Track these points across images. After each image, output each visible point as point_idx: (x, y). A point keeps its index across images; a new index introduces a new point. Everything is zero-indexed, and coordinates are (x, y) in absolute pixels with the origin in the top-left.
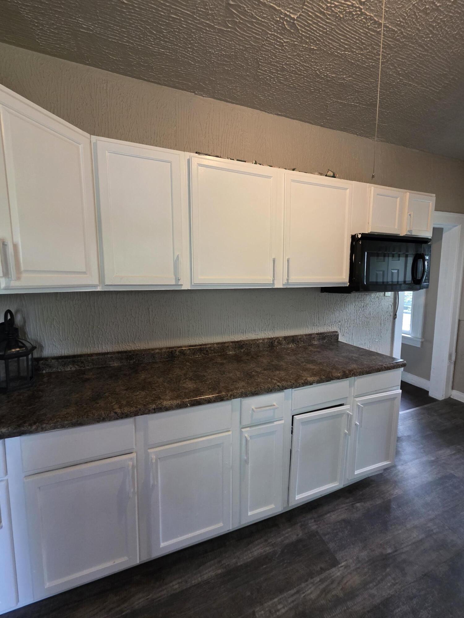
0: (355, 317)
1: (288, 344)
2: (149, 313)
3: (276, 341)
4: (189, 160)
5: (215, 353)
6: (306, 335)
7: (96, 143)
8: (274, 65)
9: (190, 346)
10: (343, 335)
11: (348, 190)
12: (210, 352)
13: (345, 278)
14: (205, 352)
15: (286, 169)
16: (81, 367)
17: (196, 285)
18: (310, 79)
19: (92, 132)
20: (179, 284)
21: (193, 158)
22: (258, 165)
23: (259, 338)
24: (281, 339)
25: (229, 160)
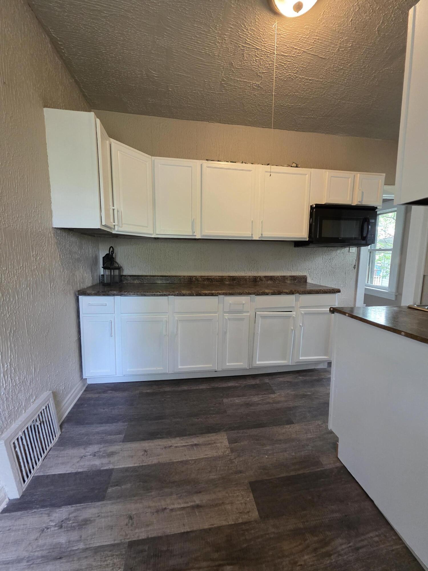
0: (323, 267)
1: (267, 281)
2: (178, 254)
3: (258, 278)
4: (201, 165)
5: (217, 281)
6: (281, 276)
7: (154, 160)
8: (253, 104)
9: (201, 276)
10: (313, 279)
11: (307, 175)
12: (213, 280)
13: (304, 234)
14: (210, 280)
15: (263, 165)
16: (142, 282)
17: (204, 236)
18: (278, 107)
19: (153, 155)
20: (194, 235)
21: (204, 164)
22: (244, 164)
23: (247, 275)
24: (262, 277)
25: (226, 162)
